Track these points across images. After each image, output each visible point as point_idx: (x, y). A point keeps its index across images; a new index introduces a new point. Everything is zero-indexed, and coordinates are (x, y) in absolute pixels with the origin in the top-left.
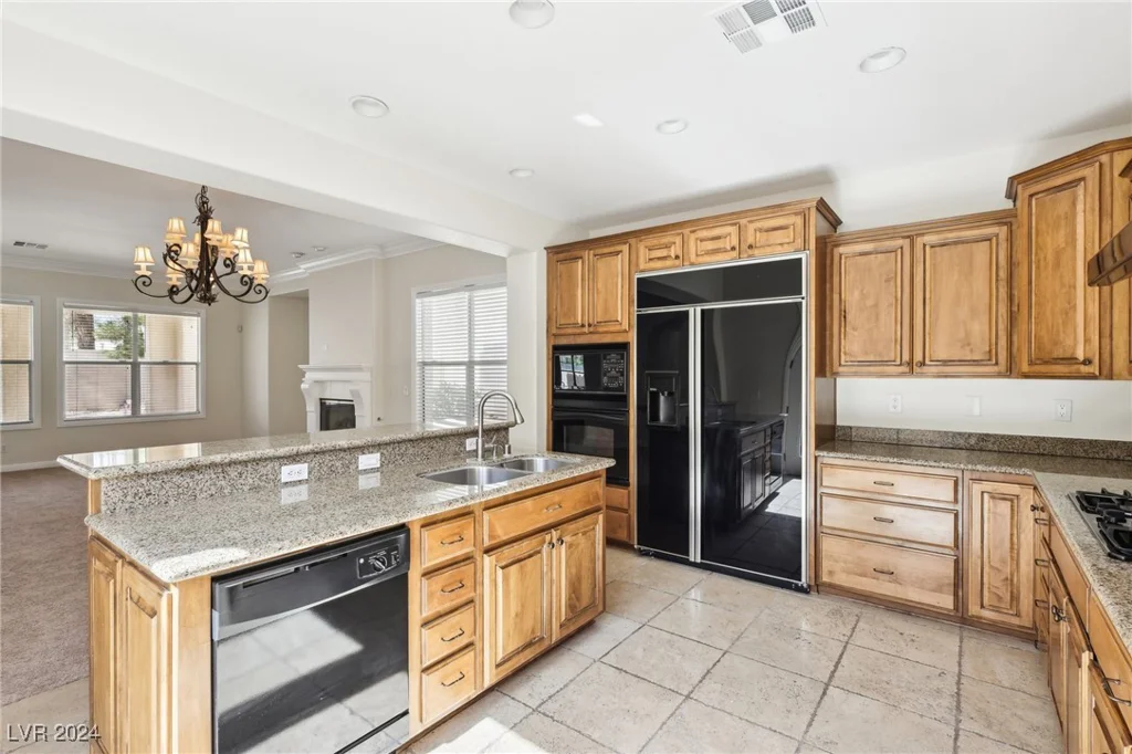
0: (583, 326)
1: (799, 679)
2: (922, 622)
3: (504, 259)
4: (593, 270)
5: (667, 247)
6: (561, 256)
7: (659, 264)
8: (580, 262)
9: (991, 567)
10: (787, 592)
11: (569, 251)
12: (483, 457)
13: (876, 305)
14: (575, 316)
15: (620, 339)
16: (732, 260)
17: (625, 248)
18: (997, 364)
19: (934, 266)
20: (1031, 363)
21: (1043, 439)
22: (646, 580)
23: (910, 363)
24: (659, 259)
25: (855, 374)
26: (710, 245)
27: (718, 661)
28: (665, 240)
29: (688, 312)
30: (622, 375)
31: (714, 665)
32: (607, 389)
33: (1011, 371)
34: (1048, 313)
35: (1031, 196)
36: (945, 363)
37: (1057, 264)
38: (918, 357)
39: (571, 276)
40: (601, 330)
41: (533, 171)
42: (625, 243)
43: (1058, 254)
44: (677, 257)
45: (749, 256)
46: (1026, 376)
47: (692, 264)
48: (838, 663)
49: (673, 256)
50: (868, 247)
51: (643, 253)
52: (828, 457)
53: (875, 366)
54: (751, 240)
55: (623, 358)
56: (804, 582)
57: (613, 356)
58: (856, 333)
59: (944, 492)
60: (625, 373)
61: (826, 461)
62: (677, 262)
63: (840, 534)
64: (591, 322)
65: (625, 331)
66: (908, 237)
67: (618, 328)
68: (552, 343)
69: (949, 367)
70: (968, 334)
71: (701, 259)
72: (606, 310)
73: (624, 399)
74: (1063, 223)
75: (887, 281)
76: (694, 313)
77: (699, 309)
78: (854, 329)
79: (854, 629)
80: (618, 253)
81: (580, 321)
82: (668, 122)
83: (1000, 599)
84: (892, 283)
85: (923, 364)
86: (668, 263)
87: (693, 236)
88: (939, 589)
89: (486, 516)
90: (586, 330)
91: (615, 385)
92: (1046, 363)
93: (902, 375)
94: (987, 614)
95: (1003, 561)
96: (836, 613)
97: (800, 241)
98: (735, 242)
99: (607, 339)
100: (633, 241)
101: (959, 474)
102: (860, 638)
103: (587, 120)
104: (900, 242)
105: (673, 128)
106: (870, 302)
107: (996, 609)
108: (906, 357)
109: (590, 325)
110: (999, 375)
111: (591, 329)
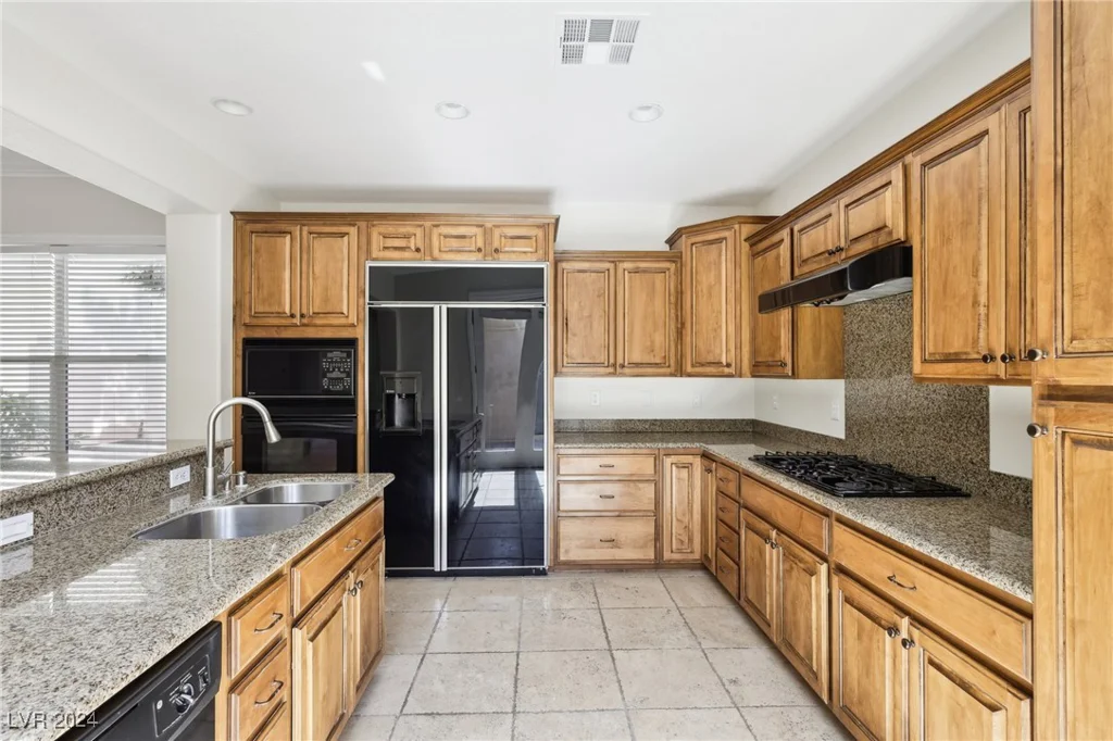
0: (292, 316)
1: (588, 654)
2: (633, 575)
3: (162, 217)
4: (306, 251)
5: (407, 237)
6: (259, 227)
7: (396, 254)
8: (288, 237)
9: (678, 520)
10: (530, 578)
11: (267, 222)
12: (214, 493)
13: (590, 316)
14: (280, 303)
15: (345, 334)
16: (477, 261)
17: (353, 231)
18: (669, 366)
19: (631, 287)
20: (693, 366)
21: (686, 421)
22: (394, 605)
23: (614, 365)
24: (396, 248)
25: (574, 375)
26: (455, 243)
27: (518, 665)
28: (403, 230)
29: (432, 309)
30: (349, 375)
31: (517, 669)
32: (328, 392)
33: (680, 372)
34: (704, 331)
35: (692, 244)
36: (637, 365)
37: (710, 294)
38: (620, 361)
39: (274, 255)
40: (318, 322)
41: (250, 110)
42: (354, 225)
43: (710, 287)
44: (418, 250)
45: (494, 259)
46: (690, 375)
47: (434, 260)
48: (605, 628)
49: (413, 248)
50: (585, 265)
51: (376, 240)
52: (564, 449)
53: (590, 366)
54: (496, 244)
55: (349, 356)
56: (546, 565)
57: (336, 354)
58: (576, 339)
59: (647, 466)
60: (352, 374)
61: (562, 451)
62: (417, 255)
63: (573, 515)
64: (304, 311)
65: (353, 325)
66: (613, 262)
67: (343, 321)
68: (243, 334)
69: (641, 369)
70: (652, 342)
71: (445, 256)
72: (326, 300)
73: (351, 405)
74: (713, 266)
75: (599, 296)
76: (440, 311)
77: (444, 308)
78: (575, 335)
79: (596, 595)
80: (343, 235)
81: (287, 310)
82: (450, 105)
83: (682, 542)
84: (602, 298)
85: (623, 366)
86: (406, 254)
87: (436, 231)
88: (644, 546)
89: (297, 573)
90: (297, 321)
91: (339, 388)
92: (702, 365)
93: (610, 374)
94: (676, 556)
95: (684, 515)
96: (575, 586)
97: (541, 252)
98: (480, 244)
99: (327, 334)
100: (363, 224)
101: (657, 452)
102: (606, 602)
103: (374, 70)
104: (607, 265)
105: (453, 112)
106: (586, 314)
107: (680, 551)
108: (612, 361)
109: (302, 316)
110: (672, 375)
111: (305, 321)
